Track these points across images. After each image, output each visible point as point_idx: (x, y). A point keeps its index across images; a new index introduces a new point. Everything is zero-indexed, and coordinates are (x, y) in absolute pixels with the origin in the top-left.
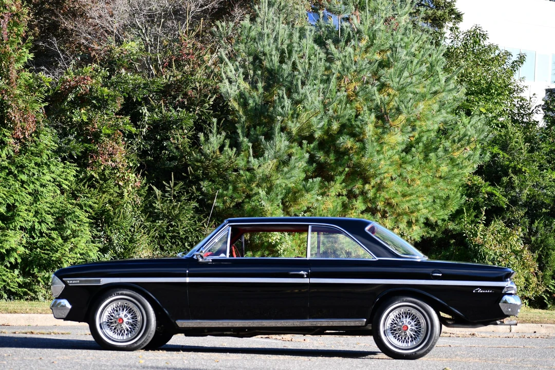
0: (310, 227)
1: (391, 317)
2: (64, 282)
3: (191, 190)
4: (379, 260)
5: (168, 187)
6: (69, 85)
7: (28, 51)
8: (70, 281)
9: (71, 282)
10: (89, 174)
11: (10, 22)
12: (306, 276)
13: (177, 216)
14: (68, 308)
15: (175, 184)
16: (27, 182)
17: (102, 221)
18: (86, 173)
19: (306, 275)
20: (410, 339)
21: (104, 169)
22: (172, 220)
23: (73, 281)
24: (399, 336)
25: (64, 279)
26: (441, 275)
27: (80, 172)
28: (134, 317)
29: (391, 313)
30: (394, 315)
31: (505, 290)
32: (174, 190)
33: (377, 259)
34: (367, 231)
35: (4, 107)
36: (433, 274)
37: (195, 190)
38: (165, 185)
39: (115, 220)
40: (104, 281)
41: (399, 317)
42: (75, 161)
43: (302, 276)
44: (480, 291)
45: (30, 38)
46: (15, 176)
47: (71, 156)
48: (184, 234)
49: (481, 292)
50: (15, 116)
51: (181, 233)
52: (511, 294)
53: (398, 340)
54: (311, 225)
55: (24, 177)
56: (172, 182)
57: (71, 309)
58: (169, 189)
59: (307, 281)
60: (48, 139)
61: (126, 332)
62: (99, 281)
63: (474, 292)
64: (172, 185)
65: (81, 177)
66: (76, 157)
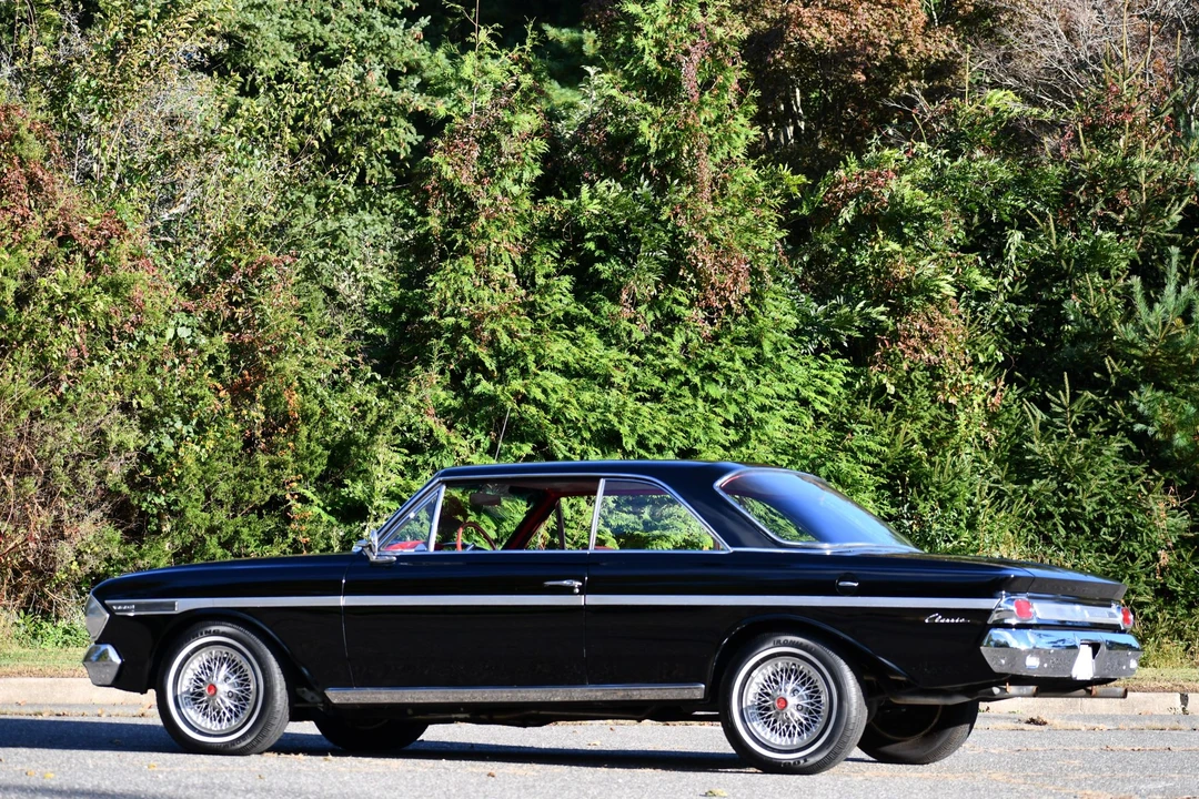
0: (602, 482)
1: (756, 680)
2: (108, 608)
3: (1112, 411)
4: (734, 552)
5: (1056, 404)
6: (845, 191)
7: (748, 124)
8: (117, 605)
9: (120, 608)
10: (874, 381)
11: (704, 63)
12: (577, 591)
13: (1078, 469)
14: (115, 663)
15: (1074, 397)
16: (722, 402)
17: (903, 480)
18: (868, 380)
19: (579, 587)
20: (798, 729)
21: (911, 370)
22: (1066, 478)
23: (123, 605)
24: (775, 721)
25: (106, 602)
26: (856, 585)
27: (855, 376)
28: (244, 681)
29: (755, 672)
30: (763, 674)
31: (995, 617)
32: (1072, 412)
33: (732, 550)
34: (717, 489)
35: (681, 241)
36: (841, 584)
37: (1120, 411)
38: (1050, 401)
39: (935, 479)
40: (183, 605)
41: (773, 680)
42: (845, 353)
43: (569, 591)
44: (939, 619)
45: (751, 93)
46: (694, 390)
47: (836, 344)
48: (1095, 510)
49: (942, 621)
50: (704, 260)
51: (1089, 509)
52: (1008, 627)
53: (772, 730)
54: (604, 477)
55: (715, 391)
56: (1064, 392)
57: (122, 666)
58: (1060, 410)
59: (581, 600)
60: (781, 310)
61: (228, 715)
62: (173, 605)
63: (927, 621)
64: (1066, 401)
65: (857, 386)
66: (846, 345)
